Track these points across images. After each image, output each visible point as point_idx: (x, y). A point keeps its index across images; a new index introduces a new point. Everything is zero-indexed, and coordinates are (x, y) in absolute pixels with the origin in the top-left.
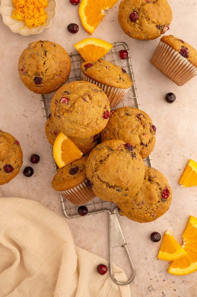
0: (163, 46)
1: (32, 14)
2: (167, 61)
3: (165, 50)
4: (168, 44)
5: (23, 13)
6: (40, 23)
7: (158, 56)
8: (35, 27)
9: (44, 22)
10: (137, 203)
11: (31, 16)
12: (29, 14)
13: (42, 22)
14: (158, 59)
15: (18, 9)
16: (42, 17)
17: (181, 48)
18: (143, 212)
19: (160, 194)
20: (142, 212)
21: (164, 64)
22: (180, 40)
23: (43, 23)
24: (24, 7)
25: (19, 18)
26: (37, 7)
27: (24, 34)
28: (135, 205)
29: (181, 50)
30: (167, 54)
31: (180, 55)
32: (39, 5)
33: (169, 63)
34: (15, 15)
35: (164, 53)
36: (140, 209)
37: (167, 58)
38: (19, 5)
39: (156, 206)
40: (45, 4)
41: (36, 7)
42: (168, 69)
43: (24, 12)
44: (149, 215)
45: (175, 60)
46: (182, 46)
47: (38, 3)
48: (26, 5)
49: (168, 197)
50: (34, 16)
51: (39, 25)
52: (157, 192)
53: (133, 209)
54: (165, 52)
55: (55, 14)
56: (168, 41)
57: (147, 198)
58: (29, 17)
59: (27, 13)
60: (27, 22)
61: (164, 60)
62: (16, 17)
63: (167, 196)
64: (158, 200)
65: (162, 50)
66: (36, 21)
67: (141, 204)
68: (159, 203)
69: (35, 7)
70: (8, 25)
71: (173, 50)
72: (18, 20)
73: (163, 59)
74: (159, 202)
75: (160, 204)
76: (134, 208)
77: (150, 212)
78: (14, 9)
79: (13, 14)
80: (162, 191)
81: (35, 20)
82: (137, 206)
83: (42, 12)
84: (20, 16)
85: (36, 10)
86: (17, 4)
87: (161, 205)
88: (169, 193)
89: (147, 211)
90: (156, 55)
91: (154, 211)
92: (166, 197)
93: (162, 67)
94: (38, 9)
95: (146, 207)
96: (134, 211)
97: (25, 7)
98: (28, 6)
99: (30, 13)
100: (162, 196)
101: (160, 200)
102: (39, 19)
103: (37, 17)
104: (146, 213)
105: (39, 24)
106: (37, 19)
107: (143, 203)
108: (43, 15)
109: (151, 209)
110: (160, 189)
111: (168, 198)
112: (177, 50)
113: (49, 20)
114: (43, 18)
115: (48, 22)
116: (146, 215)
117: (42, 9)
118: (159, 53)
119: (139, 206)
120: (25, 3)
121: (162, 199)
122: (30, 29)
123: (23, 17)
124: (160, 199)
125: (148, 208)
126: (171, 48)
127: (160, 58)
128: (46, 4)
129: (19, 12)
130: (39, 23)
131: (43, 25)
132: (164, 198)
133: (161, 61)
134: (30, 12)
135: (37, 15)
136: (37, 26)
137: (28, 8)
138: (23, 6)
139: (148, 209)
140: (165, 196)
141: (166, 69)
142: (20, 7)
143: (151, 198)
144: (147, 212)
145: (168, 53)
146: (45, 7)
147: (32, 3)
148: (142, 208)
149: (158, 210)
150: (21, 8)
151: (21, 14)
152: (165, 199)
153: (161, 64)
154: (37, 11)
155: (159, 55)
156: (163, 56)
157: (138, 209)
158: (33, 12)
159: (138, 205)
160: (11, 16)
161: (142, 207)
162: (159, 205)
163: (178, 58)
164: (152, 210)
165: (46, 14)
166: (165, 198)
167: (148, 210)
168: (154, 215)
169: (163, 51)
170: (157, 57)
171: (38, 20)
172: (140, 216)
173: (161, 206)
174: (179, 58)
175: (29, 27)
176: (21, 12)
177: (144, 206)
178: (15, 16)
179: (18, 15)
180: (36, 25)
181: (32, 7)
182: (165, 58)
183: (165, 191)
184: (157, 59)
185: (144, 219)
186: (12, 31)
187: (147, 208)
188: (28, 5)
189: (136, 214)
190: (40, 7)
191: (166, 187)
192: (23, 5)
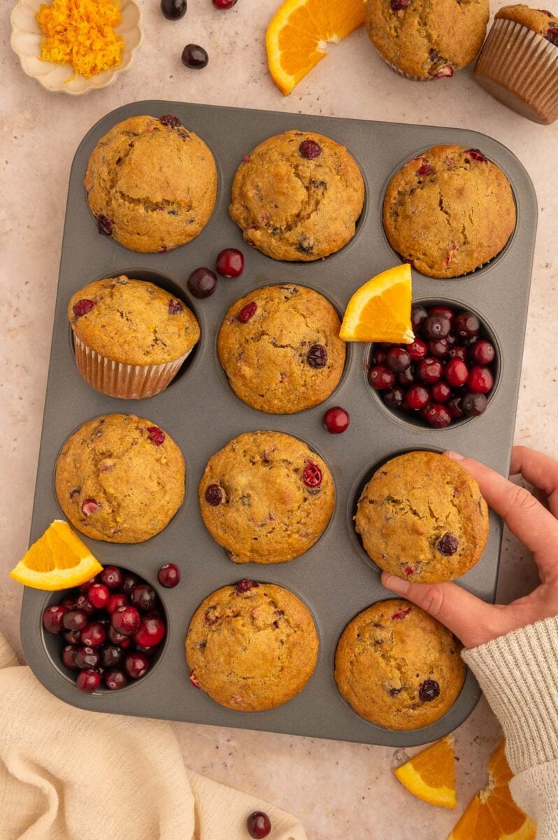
0: (504, 27)
1: (88, 43)
2: (516, 61)
3: (510, 36)
4: (517, 21)
5: (66, 45)
6: (110, 63)
7: (494, 52)
8: (98, 73)
9: (117, 59)
10: (260, 523)
11: (85, 49)
12: (80, 44)
13: (112, 58)
14: (496, 59)
15: (53, 37)
16: (111, 47)
17: (548, 27)
18: (282, 537)
19: (301, 483)
20: (278, 538)
21: (512, 69)
22: (544, 12)
23: (115, 61)
24: (66, 30)
25: (60, 57)
26: (97, 26)
27: (74, 91)
28: (257, 529)
29: (549, 31)
30: (517, 44)
31: (547, 42)
32: (101, 21)
33: (522, 65)
34: (49, 51)
35: (507, 43)
36: (270, 532)
37: (516, 54)
38: (55, 27)
39: (303, 511)
40: (114, 17)
41: (94, 26)
42: (521, 79)
43: (68, 43)
44: (296, 536)
45: (536, 55)
46: (550, 24)
47: (97, 16)
48: (71, 25)
49: (322, 479)
50: (94, 48)
51: (106, 67)
52: (292, 480)
53: (256, 539)
54: (512, 39)
55: (140, 35)
56: (518, 13)
57: (275, 504)
58: (82, 51)
59: (76, 43)
60: (79, 63)
61: (510, 58)
62: (51, 57)
63: (318, 479)
64: (301, 497)
65: (503, 38)
66: (99, 56)
67: (268, 521)
68: (307, 503)
69: (92, 27)
70: (34, 76)
71: (532, 33)
72: (56, 62)
73: (506, 58)
74: (305, 500)
75: (310, 504)
76: (256, 537)
77: (295, 531)
78: (44, 39)
79: (44, 49)
80: (302, 473)
81: (96, 55)
82: (262, 529)
83: (110, 37)
84: (59, 52)
85: (94, 33)
86: (49, 26)
87: (313, 504)
88: (320, 471)
89: (287, 530)
90: (489, 53)
91: (305, 524)
92: (317, 482)
93: (507, 77)
94: (101, 31)
95: (282, 525)
96: (261, 542)
97: (69, 29)
98: (76, 26)
99: (81, 41)
100: (306, 484)
101: (306, 494)
102: (105, 52)
103: (100, 50)
104: (289, 536)
105: (106, 63)
106: (100, 54)
107: (271, 518)
108: (112, 43)
109: (295, 521)
110: (296, 470)
111: (320, 482)
112: (541, 32)
113: (129, 52)
114: (114, 49)
115: (126, 56)
116: (290, 540)
117: (108, 29)
118: (496, 46)
119: (266, 527)
120: (67, 21)
121: (310, 489)
122: (87, 78)
123: (68, 54)
124: (306, 492)
125: (287, 523)
126: (525, 29)
127: (500, 57)
128: (116, 15)
129: (57, 43)
130: (105, 61)
131: (116, 65)
132: (311, 486)
133: (503, 64)
134: (81, 39)
135: (98, 45)
136: (102, 69)
137: (76, 29)
138: (63, 28)
139: (288, 526)
140: (313, 482)
141: (517, 79)
142: (56, 31)
143: (282, 499)
144: (288, 532)
145: (519, 41)
146: (115, 24)
147: (85, 18)
148: (274, 529)
149: (311, 519)
150: (58, 33)
151: (62, 47)
152: (316, 489)
153: (504, 69)
154: (99, 34)
155: (497, 50)
156: (506, 51)
157: (267, 536)
158: (89, 39)
159: (262, 526)
160: (39, 57)
161: (273, 527)
162: (309, 507)
163: (544, 50)
164: (298, 523)
165: (118, 39)
166: (314, 486)
167: (290, 528)
168: (307, 533)
169: (506, 38)
170: (492, 55)
171: (103, 56)
172: (278, 547)
173: (313, 506)
174: (547, 50)
175: (85, 75)
176: (61, 41)
177: (274, 523)
178: (48, 54)
179: (55, 51)
180: (99, 68)
181: (84, 26)
182: (511, 55)
183: (310, 469)
184: (492, 61)
185: (291, 549)
186: (47, 88)
187: (286, 525)
188: (74, 24)
189: (268, 547)
190: (105, 25)
191: (308, 461)
192: (63, 26)
